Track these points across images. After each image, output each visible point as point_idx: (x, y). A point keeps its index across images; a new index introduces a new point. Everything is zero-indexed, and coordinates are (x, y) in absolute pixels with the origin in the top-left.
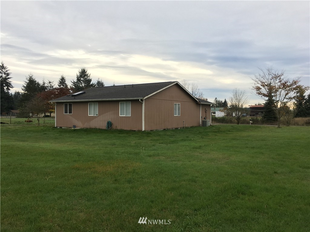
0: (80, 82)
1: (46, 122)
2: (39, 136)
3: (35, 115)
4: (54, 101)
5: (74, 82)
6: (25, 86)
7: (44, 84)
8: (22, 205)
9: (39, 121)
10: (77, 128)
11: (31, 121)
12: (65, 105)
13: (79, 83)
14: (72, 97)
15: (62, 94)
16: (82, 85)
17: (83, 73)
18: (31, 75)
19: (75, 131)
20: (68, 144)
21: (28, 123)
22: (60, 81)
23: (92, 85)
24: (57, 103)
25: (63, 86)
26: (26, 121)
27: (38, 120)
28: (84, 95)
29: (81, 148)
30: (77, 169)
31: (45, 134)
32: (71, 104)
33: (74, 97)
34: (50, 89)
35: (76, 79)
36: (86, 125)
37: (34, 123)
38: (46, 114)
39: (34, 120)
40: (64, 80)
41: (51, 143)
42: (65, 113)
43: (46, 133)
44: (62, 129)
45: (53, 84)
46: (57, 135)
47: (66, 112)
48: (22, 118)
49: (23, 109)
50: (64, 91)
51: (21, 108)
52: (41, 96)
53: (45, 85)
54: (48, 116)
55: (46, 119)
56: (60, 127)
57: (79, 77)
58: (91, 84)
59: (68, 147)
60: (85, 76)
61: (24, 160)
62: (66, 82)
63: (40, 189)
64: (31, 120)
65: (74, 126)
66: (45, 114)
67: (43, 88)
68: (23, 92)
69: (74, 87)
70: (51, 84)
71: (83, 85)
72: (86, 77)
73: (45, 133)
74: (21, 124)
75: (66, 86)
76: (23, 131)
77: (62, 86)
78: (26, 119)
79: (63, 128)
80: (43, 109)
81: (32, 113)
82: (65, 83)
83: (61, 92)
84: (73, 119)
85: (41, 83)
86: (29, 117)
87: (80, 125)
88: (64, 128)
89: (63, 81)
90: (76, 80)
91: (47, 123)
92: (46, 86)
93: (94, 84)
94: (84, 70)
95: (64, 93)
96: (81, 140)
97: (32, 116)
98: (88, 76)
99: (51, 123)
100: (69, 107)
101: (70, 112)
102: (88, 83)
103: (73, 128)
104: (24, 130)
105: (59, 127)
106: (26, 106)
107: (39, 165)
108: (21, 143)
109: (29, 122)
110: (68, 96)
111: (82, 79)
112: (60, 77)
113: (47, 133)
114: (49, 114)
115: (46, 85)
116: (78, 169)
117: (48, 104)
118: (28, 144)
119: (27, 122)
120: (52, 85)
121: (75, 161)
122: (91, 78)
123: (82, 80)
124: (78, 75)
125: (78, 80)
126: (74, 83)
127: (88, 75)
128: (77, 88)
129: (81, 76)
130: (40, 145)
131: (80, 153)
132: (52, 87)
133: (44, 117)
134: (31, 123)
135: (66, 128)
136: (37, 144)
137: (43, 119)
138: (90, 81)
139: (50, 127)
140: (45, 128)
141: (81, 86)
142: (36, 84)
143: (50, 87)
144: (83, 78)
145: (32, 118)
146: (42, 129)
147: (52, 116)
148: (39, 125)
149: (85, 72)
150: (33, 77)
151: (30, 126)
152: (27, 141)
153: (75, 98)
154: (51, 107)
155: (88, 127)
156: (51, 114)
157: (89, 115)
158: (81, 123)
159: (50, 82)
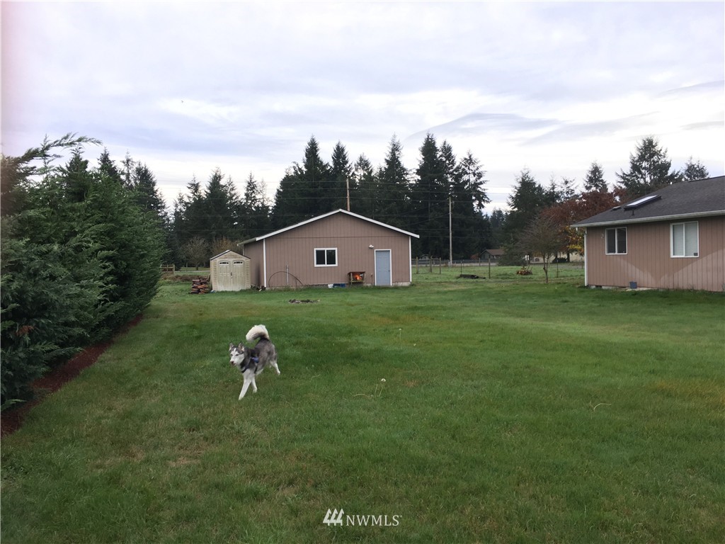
0: (640, 173)
1: (561, 274)
2: (553, 306)
3: (535, 258)
4: (583, 225)
5: (624, 174)
6: (514, 195)
7: (553, 188)
8: (551, 461)
9: (546, 272)
10: (641, 289)
11: (528, 273)
12: (609, 231)
13: (636, 176)
14: (626, 212)
15: (598, 206)
16: (645, 179)
17: (649, 149)
18: (525, 172)
19: (635, 295)
20: (624, 329)
21: (524, 276)
22: (590, 175)
23: (672, 176)
24: (589, 228)
25: (597, 186)
26: (518, 273)
27: (544, 269)
28: (656, 204)
29: (661, 340)
30: (666, 394)
31: (566, 301)
32: (622, 230)
33: (630, 212)
34: (567, 198)
35: (630, 165)
36: (665, 282)
37: (536, 276)
38: (558, 257)
39: (537, 270)
40: (599, 172)
41: (584, 324)
42: (609, 251)
43: (567, 299)
44: (603, 290)
45: (574, 186)
46: (594, 304)
47: (611, 249)
48: (508, 265)
49: (511, 246)
50: (603, 199)
51: (506, 244)
52: (550, 216)
53: (555, 190)
54: (562, 261)
55: (561, 266)
56: (597, 286)
57: (637, 161)
58: (669, 174)
59: (626, 336)
60: (652, 156)
61: (531, 357)
62: (603, 178)
63: (584, 431)
64: (529, 270)
65: (634, 285)
66: (556, 257)
67: (552, 196)
68: (510, 209)
69: (623, 186)
70: (568, 185)
71: (648, 179)
72: (655, 158)
73: (564, 299)
74: (509, 278)
75: (605, 187)
76: (518, 295)
77: (594, 188)
78: (520, 268)
79: (603, 287)
80: (554, 245)
81: (530, 254)
82: (602, 181)
83: (596, 203)
84: (630, 265)
85: (546, 186)
86: (524, 263)
87: (647, 281)
88: (607, 288)
89: (595, 176)
90: (628, 170)
91: (564, 277)
92: (558, 193)
93: (677, 174)
94: (650, 142)
95: (603, 205)
96: (655, 319)
97: (529, 261)
98: (661, 155)
99: (571, 276)
100: (618, 236)
101: (622, 249)
102: (660, 172)
103: (629, 290)
104: (518, 291)
105: (594, 287)
106: (517, 240)
107: (567, 373)
108: (518, 321)
109: (525, 274)
110: (615, 209)
111: (645, 164)
112: (590, 168)
113: (570, 300)
114: (565, 256)
115: (557, 189)
116: (668, 395)
117: (566, 232)
118: (532, 324)
119: (521, 274)
120: (572, 188)
121: (653, 372)
122: (668, 160)
123: (645, 168)
124: (635, 156)
125: (636, 168)
126: (624, 177)
127: (662, 152)
128: (632, 188)
129: (642, 158)
130: (559, 327)
131: (662, 353)
132: (572, 193)
133: (554, 262)
134: (529, 276)
135: (611, 288)
136: (551, 323)
137: (554, 267)
138: (666, 166)
139: (574, 285)
140: (561, 287)
141: (642, 181)
142: (535, 189)
143: (567, 192)
144: (648, 161)
145: (531, 266)
146: (556, 291)
147: (571, 259)
148: (547, 281)
149: (654, 147)
150: (529, 175)
151: (529, 283)
152: (530, 317)
153: (633, 215)
154: (574, 239)
155: (671, 287)
156: (570, 254)
157: (672, 256)
158: (650, 276)
159: (566, 182)
